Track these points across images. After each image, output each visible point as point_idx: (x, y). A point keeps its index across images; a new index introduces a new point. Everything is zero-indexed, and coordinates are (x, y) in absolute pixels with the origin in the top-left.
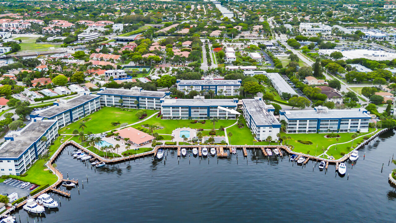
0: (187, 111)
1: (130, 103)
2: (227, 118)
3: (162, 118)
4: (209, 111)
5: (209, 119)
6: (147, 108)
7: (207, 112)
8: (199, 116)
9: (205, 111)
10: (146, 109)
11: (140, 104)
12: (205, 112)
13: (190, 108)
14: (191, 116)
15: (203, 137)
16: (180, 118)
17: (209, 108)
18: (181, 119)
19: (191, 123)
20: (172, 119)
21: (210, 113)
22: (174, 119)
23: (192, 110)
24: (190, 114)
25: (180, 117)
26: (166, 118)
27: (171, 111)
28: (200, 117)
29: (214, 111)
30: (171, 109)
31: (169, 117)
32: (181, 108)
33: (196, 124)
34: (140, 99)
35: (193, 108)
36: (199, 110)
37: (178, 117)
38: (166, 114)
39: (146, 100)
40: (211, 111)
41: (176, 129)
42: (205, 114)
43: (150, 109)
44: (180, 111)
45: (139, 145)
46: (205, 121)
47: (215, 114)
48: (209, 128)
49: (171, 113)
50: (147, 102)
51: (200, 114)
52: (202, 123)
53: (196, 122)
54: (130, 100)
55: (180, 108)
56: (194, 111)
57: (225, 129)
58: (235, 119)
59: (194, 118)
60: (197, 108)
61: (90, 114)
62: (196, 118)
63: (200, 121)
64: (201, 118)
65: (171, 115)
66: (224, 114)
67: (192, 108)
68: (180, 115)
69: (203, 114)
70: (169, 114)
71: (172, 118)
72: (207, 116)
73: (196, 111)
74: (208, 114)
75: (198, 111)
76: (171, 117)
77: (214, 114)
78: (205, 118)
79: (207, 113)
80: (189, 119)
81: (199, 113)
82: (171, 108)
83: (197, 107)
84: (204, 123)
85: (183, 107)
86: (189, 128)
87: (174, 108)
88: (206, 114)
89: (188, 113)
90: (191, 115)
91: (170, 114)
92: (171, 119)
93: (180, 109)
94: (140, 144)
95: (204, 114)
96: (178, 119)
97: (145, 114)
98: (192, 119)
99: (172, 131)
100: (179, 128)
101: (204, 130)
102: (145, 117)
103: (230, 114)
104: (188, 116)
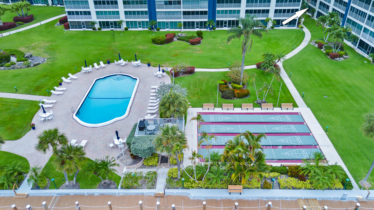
0: (141, 2)
2: (270, 24)
3: (67, 27)
4: (213, 3)
5: (213, 28)
6: (50, 3)
7: (207, 5)
8: (182, 20)
9: (202, 1)
10: (48, 5)
12: (202, 5)
14: (158, 20)
16: (124, 26)
18: (126, 29)
19: (154, 41)
20: (99, 29)
21: (218, 9)
22: (103, 30)
24: (152, 14)
25: (121, 22)
26: (78, 25)
27: (92, 4)
28: (185, 23)
29: (231, 1)
31: (90, 25)
33: (170, 46)
37: (117, 24)
38: (77, 13)
40: (219, 1)
41: (84, 69)
42: (202, 13)
44: (120, 4)
46: (200, 34)
47: (234, 11)
48: (215, 62)
49: (92, 9)
51: (185, 13)
52: (193, 44)
53: (169, 39)
56: (166, 3)
58: (295, 28)
59: (165, 25)
62: (174, 25)
63: (183, 35)
64: (186, 25)
65: (94, 18)
66: (264, 11)
68: (122, 17)
69: (193, 13)
70: (85, 13)
71: (97, 26)
72: (206, 20)
73: (170, 3)
74: (212, 12)
75: (179, 2)
76: (93, 23)
77: (231, 11)
78: (202, 25)
79: (207, 10)
80: (152, 28)
81: (182, 10)
84: (199, 43)
86: (138, 62)
88: (204, 13)
89: (147, 10)
90: (158, 16)
91: (89, 13)
92: (94, 29)
95: (197, 13)
96: (118, 29)
97: (26, 15)
98: (158, 30)
99: (63, 78)
100: (101, 63)
101: (196, 70)
102: (20, 24)
103: (280, 11)
104: (148, 20)
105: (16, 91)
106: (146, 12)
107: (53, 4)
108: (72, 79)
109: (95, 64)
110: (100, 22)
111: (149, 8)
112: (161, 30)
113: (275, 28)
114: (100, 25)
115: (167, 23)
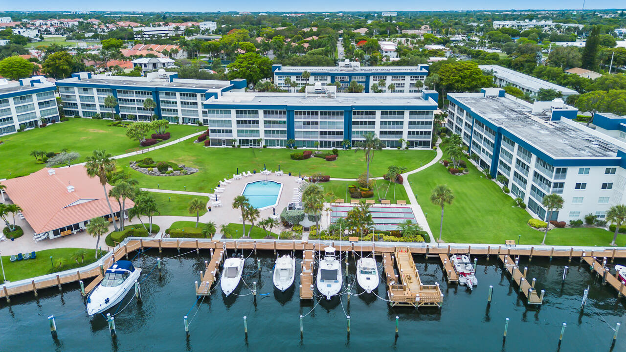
0: (281, 122)
1: (136, 106)
2: (404, 146)
3: (208, 144)
4: (348, 124)
5: (349, 148)
6: (181, 121)
7: (343, 126)
8: (319, 140)
9: (338, 123)
10: (178, 123)
11: (163, 109)
12: (338, 126)
13: (290, 112)
14: (296, 139)
15: (327, 205)
16: (263, 143)
17: (348, 112)
18: (265, 147)
19: (293, 157)
20: (239, 146)
21: (353, 130)
22: (242, 147)
23: (298, 120)
24: (291, 133)
25: (261, 140)
26: (219, 142)
27: (234, 123)
28: (321, 142)
29: (366, 123)
30: (233, 116)
31: (230, 142)
32: (265, 113)
33: (308, 161)
34: (163, 97)
35: (300, 113)
36: (319, 120)
37: (256, 142)
38: (219, 131)
39: (178, 98)
40: (355, 123)
41: (235, 176)
42: (338, 133)
43: (190, 124)
44: (261, 124)
45: (52, 236)
46: (335, 152)
47: (369, 132)
48: (348, 173)
49: (234, 127)
50: (179, 104)
51: (322, 133)
52: (329, 160)
53: (307, 156)
54: (135, 98)
55: (261, 112)
56: (304, 123)
57: (405, 176)
58: (430, 149)
59: (302, 143)
60: (313, 113)
61: (16, 132)
62: (311, 144)
63: (320, 153)
64: (323, 144)
65: (235, 136)
66: (397, 133)
67: (297, 113)
68: (262, 135)
69: (330, 133)
70: (227, 131)
71: (237, 144)
72: (342, 140)
73: (308, 123)
74: (348, 133)
75: (317, 123)
76: (234, 141)
77: (365, 132)
78: (338, 144)
79: (343, 130)
80: (289, 147)
81: (319, 130)
82: (233, 111)
83: (312, 111)
84: (334, 159)
85: (269, 110)
86: (281, 172)
87: (241, 112)
88: (341, 133)
89: (286, 129)
90: (296, 135)
91: (231, 131)
92: (234, 146)
93: (261, 117)
94: (56, 232)
95: (333, 133)
96: (257, 147)
97: (163, 132)
98: (296, 148)
99: (220, 181)
100: (249, 172)
101: (331, 179)
102: (159, 141)
103: (413, 133)
104: (286, 139)
105: (185, 189)
106: (285, 131)
107: (183, 123)
108: (227, 183)
109: (244, 173)
110: (239, 140)
111: (288, 128)
112: (298, 148)
113: (409, 149)
114: (240, 143)
115: (304, 142)
